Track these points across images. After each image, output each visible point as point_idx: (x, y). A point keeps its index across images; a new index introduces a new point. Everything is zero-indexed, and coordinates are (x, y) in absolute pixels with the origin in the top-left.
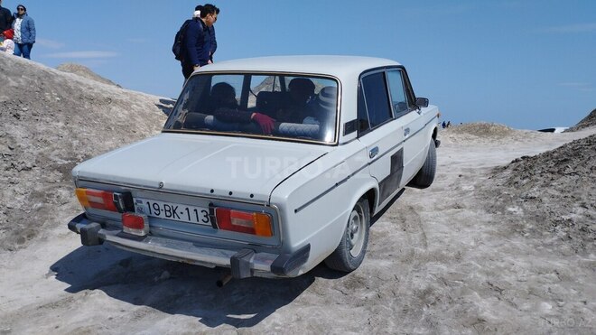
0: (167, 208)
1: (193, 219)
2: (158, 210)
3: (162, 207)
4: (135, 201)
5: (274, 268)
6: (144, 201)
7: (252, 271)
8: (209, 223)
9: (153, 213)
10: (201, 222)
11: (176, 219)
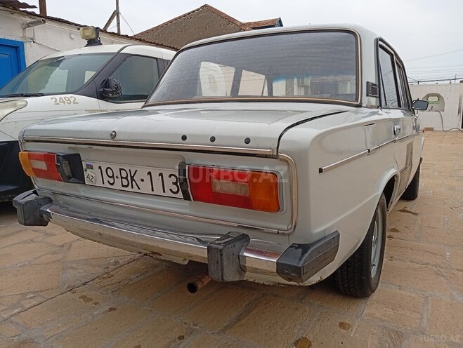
0: (124, 175)
1: (158, 190)
2: (113, 177)
3: (117, 173)
4: (84, 167)
5: (281, 269)
6: (96, 166)
7: (242, 269)
8: (180, 195)
9: (106, 182)
10: (168, 193)
11: (136, 189)
